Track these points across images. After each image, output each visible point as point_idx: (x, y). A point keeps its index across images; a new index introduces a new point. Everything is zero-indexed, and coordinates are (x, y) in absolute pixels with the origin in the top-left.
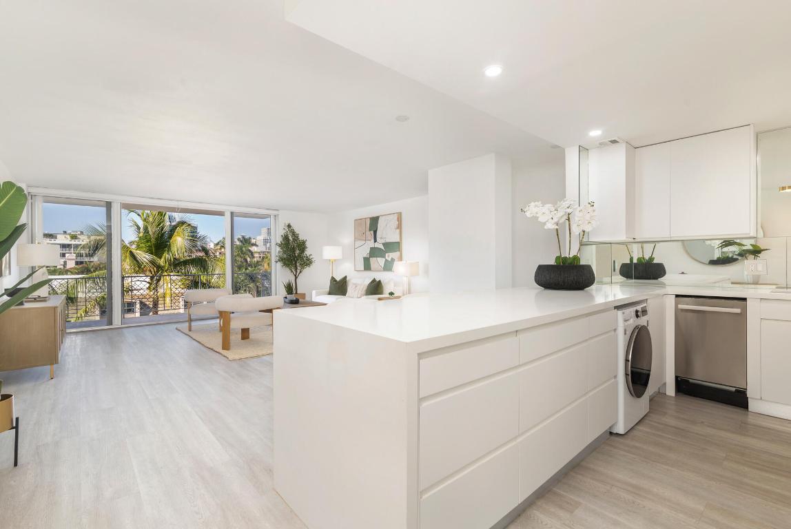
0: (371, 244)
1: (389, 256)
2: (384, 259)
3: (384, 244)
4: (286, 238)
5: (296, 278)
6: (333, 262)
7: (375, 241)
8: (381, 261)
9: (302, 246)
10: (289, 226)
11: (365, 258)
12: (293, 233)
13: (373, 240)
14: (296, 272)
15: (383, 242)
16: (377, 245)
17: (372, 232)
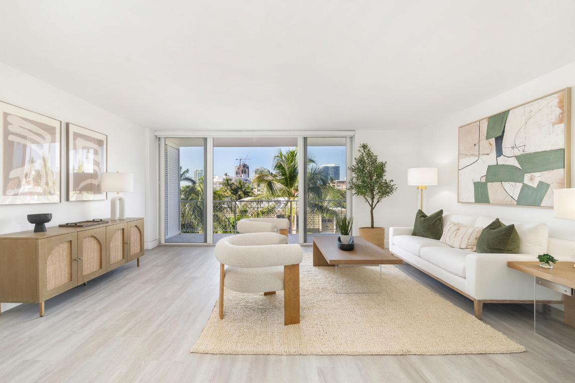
0: (491, 159)
1: (533, 179)
2: (520, 185)
3: (518, 158)
4: (361, 161)
5: (372, 209)
6: (421, 190)
7: (499, 152)
8: (514, 189)
9: (380, 169)
10: (364, 147)
11: (477, 185)
12: (369, 155)
13: (494, 153)
14: (373, 202)
15: (518, 153)
16: (502, 161)
17: (493, 141)
